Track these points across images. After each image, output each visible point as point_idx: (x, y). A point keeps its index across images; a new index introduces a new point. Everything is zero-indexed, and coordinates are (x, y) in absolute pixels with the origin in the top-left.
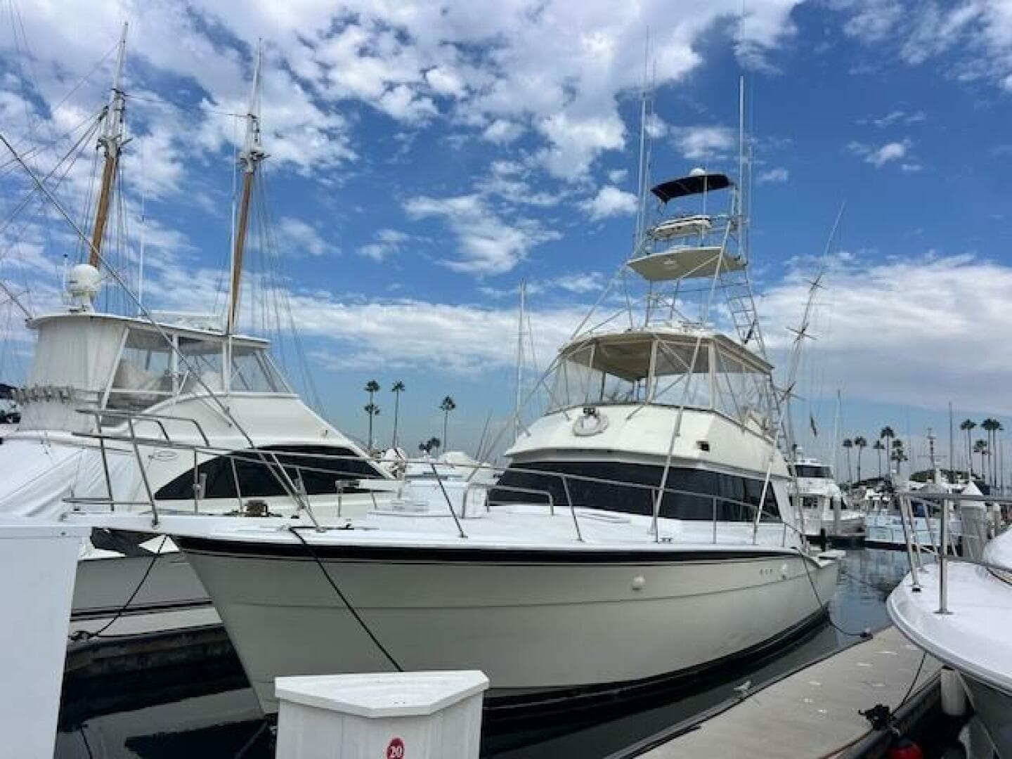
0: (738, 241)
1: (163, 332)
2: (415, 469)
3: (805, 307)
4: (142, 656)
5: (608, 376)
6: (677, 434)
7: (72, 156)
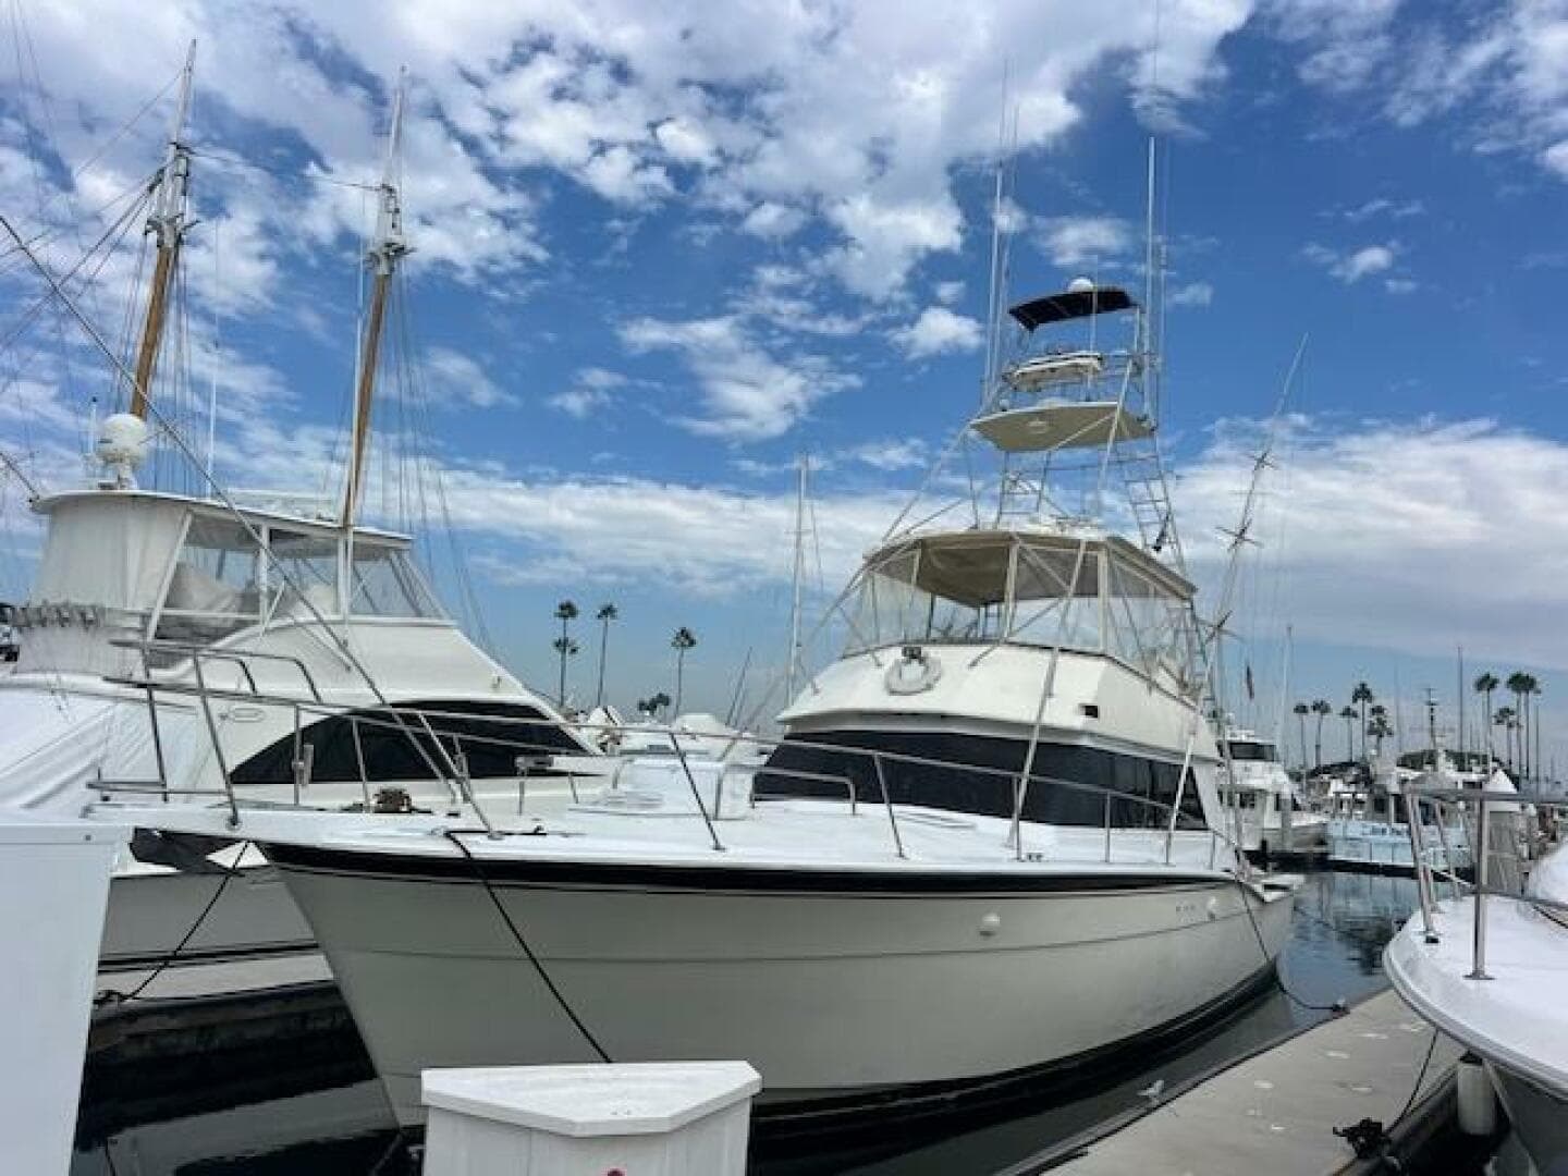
0: (1143, 393)
1: (247, 522)
2: (636, 740)
3: (1245, 498)
4: (205, 1030)
5: (938, 599)
6: (1048, 693)
7: (105, 247)
